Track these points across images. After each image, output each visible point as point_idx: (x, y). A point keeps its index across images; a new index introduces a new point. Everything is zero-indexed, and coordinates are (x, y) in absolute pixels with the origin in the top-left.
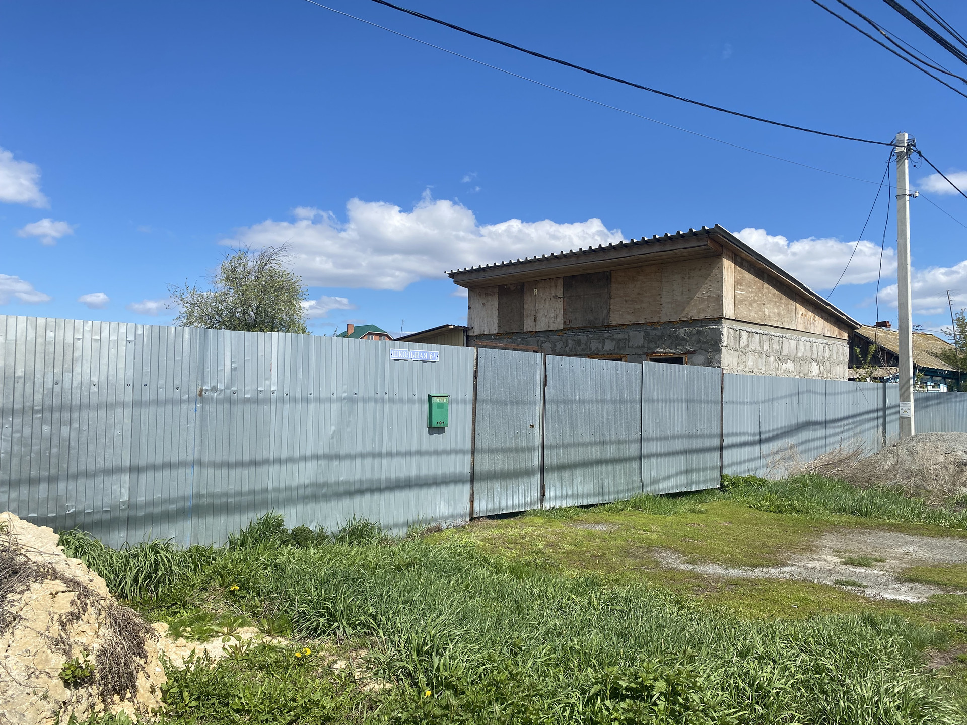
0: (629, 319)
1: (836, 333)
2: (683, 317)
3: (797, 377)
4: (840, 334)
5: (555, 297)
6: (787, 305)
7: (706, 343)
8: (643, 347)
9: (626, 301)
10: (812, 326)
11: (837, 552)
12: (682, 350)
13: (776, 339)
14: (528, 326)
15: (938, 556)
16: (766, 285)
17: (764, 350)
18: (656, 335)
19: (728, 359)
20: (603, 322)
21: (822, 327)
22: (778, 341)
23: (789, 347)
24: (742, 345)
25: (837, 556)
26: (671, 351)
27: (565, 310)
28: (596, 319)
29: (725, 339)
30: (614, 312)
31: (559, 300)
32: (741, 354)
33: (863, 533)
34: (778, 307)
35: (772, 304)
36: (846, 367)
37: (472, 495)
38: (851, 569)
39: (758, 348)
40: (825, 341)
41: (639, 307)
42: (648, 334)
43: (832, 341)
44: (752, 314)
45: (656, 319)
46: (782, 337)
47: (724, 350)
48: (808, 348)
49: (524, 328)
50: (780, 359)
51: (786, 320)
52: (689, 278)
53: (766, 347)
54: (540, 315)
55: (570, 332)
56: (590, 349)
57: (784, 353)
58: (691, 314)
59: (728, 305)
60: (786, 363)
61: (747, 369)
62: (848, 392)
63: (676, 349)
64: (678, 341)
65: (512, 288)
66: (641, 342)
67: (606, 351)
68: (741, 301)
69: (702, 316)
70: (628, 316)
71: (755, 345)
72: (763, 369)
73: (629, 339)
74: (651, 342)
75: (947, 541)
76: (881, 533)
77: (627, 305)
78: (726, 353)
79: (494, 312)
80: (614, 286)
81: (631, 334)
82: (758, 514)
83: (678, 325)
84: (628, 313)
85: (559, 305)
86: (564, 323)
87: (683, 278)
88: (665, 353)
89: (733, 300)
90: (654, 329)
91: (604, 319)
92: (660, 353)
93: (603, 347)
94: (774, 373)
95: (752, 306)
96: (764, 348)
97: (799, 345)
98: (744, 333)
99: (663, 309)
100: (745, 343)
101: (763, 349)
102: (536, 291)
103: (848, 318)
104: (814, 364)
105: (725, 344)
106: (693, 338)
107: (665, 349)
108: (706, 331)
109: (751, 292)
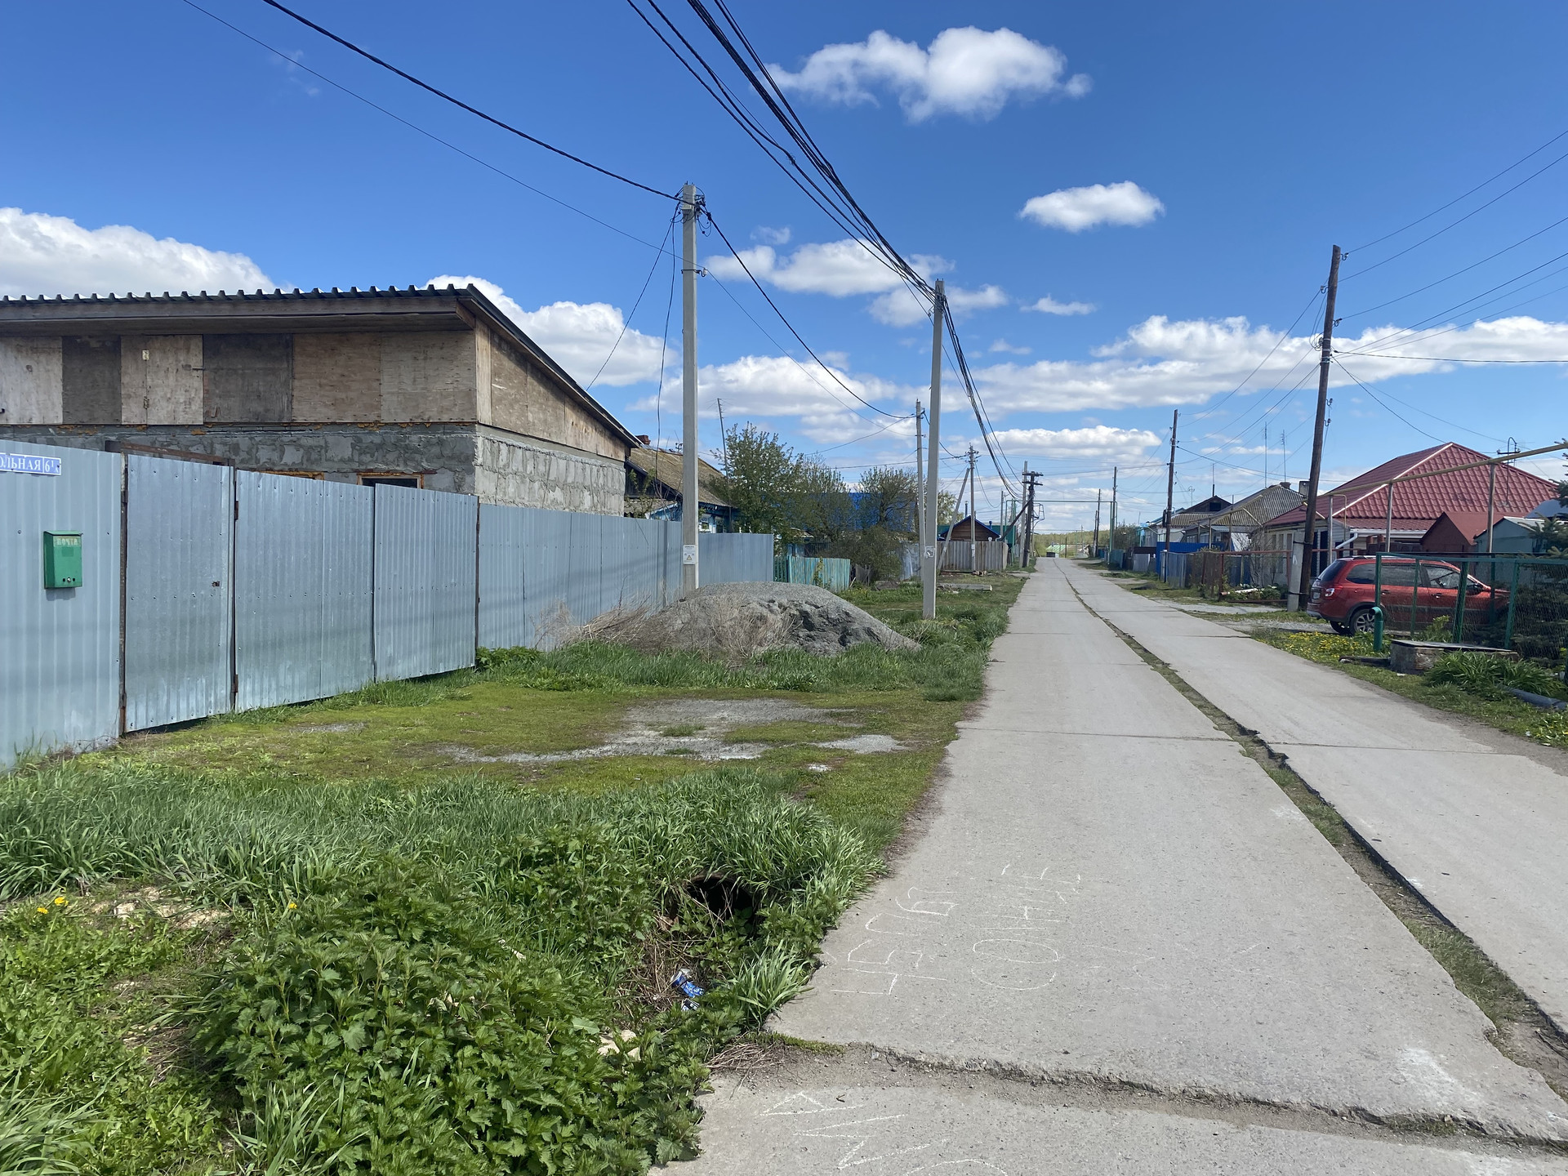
0: (324, 414)
1: (611, 451)
2: (417, 418)
3: (567, 510)
4: (616, 453)
5: (187, 367)
6: (555, 409)
7: (451, 458)
8: (351, 460)
9: (320, 385)
10: (584, 440)
11: (651, 726)
12: (415, 468)
13: (542, 456)
14: (131, 414)
15: (754, 718)
16: (530, 379)
17: (528, 473)
18: (372, 442)
19: (484, 483)
20: (281, 417)
21: (597, 442)
22: (545, 460)
24: (501, 464)
25: (652, 729)
26: (398, 468)
27: (206, 391)
28: (267, 411)
29: (480, 454)
30: (299, 402)
31: (195, 373)
32: (499, 476)
33: (671, 704)
34: (544, 411)
35: (538, 406)
36: (622, 498)
37: (123, 697)
38: (673, 740)
39: (521, 469)
40: (599, 462)
41: (344, 396)
42: (360, 440)
43: (607, 463)
44: (513, 419)
45: (372, 418)
46: (549, 454)
47: (478, 470)
48: (580, 471)
49: (123, 418)
50: (548, 485)
51: (554, 430)
52: (425, 359)
53: (530, 468)
54: (156, 397)
55: (217, 429)
56: (258, 461)
57: (552, 477)
58: (428, 414)
59: (484, 404)
60: (554, 491)
61: (507, 498)
63: (406, 465)
64: (407, 452)
65: (94, 344)
66: (348, 453)
67: (286, 464)
68: (500, 400)
69: (445, 418)
70: (324, 410)
71: (516, 465)
72: (527, 498)
73: (327, 446)
74: (365, 453)
75: (757, 703)
76: (690, 702)
77: (322, 393)
78: (480, 475)
79: (54, 384)
80: (299, 359)
81: (330, 439)
82: (540, 694)
83: (408, 429)
84: (326, 406)
85: (196, 383)
86: (206, 414)
87: (415, 359)
88: (388, 472)
89: (489, 397)
90: (370, 433)
91: (283, 411)
92: (380, 470)
93: (281, 459)
94: (539, 505)
95: (513, 409)
96: (528, 468)
97: (569, 466)
98: (503, 447)
99: (383, 403)
100: (505, 461)
101: (526, 470)
102: (145, 355)
103: (625, 431)
104: (586, 493)
105: (480, 461)
106: (432, 450)
107: (386, 465)
108: (452, 441)
109: (512, 388)
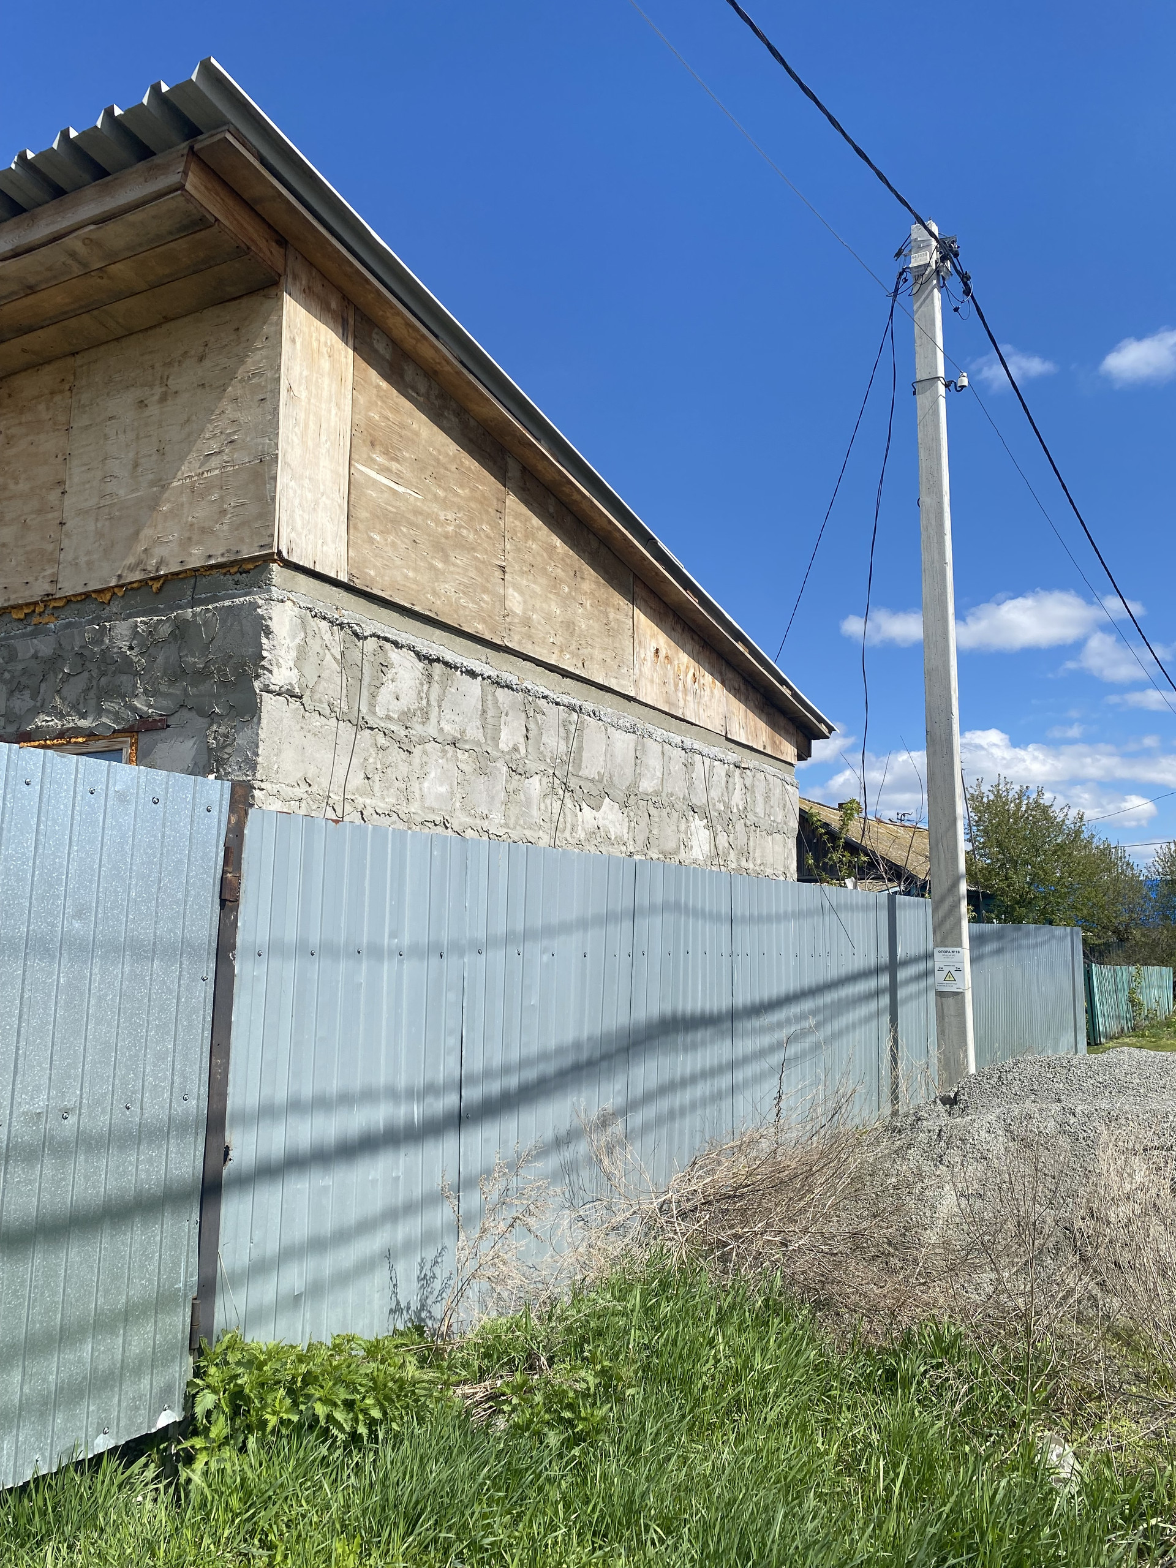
2: (132, 569)
3: (636, 859)
4: (774, 744)
6: (598, 602)
7: (202, 675)
10: (690, 698)
12: (117, 717)
13: (555, 713)
16: (512, 500)
17: (503, 746)
18: (35, 656)
21: (722, 709)
22: (565, 723)
23: (609, 753)
24: (388, 705)
29: (285, 658)
32: (382, 740)
34: (565, 601)
35: (543, 581)
39: (474, 732)
40: (732, 756)
43: (750, 760)
45: (40, 588)
46: (577, 710)
48: (677, 767)
50: (571, 787)
51: (597, 653)
52: (163, 398)
53: (510, 735)
57: (587, 772)
58: (159, 552)
60: (597, 808)
61: (413, 808)
62: (799, 915)
63: (100, 712)
68: (391, 522)
69: (196, 558)
72: (496, 818)
78: (287, 723)
83: (112, 607)
87: (142, 404)
88: (61, 735)
89: (340, 496)
90: (34, 634)
92: (45, 734)
94: (545, 840)
95: (445, 559)
96: (504, 736)
97: (644, 751)
99: (65, 543)
100: (408, 701)
101: (496, 740)
103: (795, 695)
104: (697, 823)
105: (282, 675)
106: (160, 659)
107: (61, 716)
108: (206, 623)
109: (445, 504)
